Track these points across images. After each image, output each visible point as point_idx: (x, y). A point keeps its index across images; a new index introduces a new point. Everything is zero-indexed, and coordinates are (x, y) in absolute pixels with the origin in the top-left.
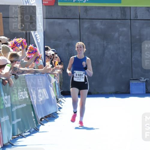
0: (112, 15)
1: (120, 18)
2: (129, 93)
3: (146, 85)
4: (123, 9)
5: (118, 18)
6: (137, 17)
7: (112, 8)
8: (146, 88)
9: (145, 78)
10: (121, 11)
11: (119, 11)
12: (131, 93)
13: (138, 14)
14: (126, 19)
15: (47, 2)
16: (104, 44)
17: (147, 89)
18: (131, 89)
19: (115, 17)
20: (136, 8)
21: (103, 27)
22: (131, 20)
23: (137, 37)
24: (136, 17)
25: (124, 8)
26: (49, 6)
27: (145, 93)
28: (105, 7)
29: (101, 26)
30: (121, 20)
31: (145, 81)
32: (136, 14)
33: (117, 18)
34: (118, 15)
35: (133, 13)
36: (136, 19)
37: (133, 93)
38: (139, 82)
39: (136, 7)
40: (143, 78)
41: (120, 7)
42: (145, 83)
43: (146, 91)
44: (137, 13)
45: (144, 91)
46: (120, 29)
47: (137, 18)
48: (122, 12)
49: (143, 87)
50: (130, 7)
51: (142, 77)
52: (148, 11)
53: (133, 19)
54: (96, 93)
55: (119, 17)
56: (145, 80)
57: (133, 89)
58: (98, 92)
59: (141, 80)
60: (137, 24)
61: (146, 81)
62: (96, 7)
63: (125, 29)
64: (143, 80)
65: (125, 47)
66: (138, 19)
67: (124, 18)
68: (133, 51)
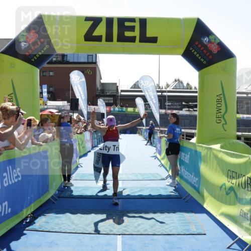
11: (125, 114)
19: (124, 116)
26: (109, 113)
28: (121, 113)
35: (128, 115)
52: (131, 115)
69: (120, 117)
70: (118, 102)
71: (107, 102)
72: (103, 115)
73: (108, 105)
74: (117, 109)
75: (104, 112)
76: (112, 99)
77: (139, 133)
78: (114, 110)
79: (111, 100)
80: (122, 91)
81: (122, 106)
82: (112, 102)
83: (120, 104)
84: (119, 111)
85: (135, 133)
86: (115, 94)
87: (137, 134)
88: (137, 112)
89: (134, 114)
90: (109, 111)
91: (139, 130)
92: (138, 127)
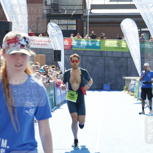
2: (103, 89)
4: (101, 52)
7: (96, 51)
8: (111, 87)
11: (99, 53)
14: (102, 56)
15: (67, 48)
16: (92, 67)
19: (97, 55)
20: (107, 51)
21: (92, 59)
22: (104, 57)
23: (107, 64)
24: (107, 55)
26: (69, 50)
27: (110, 89)
28: (93, 51)
32: (107, 54)
35: (105, 54)
36: (107, 56)
37: (105, 89)
38: (107, 84)
41: (100, 51)
46: (100, 61)
49: (109, 87)
50: (104, 51)
52: (112, 53)
55: (99, 56)
57: (105, 87)
60: (107, 59)
61: (111, 84)
63: (102, 61)
65: (102, 69)
68: (105, 70)
69: (90, 58)
70: (87, 28)
71: (65, 28)
72: (57, 54)
73: (66, 34)
74: (84, 42)
75: (59, 49)
76: (74, 22)
77: (127, 89)
78: (79, 44)
79: (72, 25)
80: (94, 7)
81: (93, 37)
82: (74, 28)
83: (90, 33)
84: (88, 46)
85: (121, 89)
86: (80, 12)
87: (124, 90)
88: (123, 48)
89: (118, 52)
90: (69, 47)
91: (127, 83)
92: (126, 78)
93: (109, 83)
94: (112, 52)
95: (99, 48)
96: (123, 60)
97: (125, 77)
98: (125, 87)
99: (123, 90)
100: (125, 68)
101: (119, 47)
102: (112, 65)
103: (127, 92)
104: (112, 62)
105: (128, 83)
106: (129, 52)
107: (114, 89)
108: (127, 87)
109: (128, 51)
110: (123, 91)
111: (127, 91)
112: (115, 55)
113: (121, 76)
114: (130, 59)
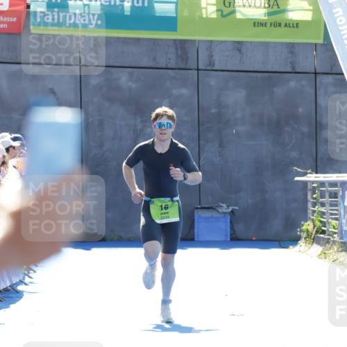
0: (155, 59)
1: (173, 66)
2: (192, 239)
3: (231, 222)
4: (182, 45)
5: (170, 67)
6: (214, 62)
7: (155, 42)
8: (232, 228)
9: (228, 206)
10: (177, 49)
11: (172, 50)
12: (196, 239)
13: (216, 58)
14: (187, 67)
15: (5, 26)
16: (136, 126)
17: (234, 231)
18: (196, 230)
20: (211, 44)
21: (133, 86)
22: (198, 70)
23: (213, 111)
24: (211, 63)
25: (183, 42)
27: (229, 239)
28: (138, 40)
29: (130, 84)
30: (176, 71)
31: (229, 213)
33: (166, 65)
34: (170, 59)
36: (211, 68)
37: (201, 239)
38: (215, 214)
39: (211, 41)
40: (224, 205)
41: (175, 40)
42: (228, 217)
43: (231, 235)
44: (212, 56)
45: (227, 236)
46: (175, 92)
47: (214, 65)
48: (179, 53)
49: (224, 226)
50: (198, 41)
51: (223, 203)
52: (239, 50)
53: (205, 68)
54: (116, 238)
55: (172, 64)
56: (230, 209)
57: (201, 229)
58: (121, 237)
59: (220, 210)
60: (213, 81)
61: (232, 211)
62: (118, 38)
63: (184, 91)
64: (224, 211)
65: (184, 133)
66: (216, 68)
67: (183, 66)
68: (202, 142)
69: (123, 79)
87: (302, 243)
88: (296, 25)
89: (266, 45)
90: (15, 19)
91: (314, 205)
92: (312, 177)
93: (225, 208)
94: (239, 46)
95: (169, 23)
96: (292, 84)
97: (305, 174)
98: (308, 226)
99: (295, 240)
100: (305, 129)
101: (276, 18)
102: (239, 115)
103: (317, 249)
104: (236, 97)
105: (323, 205)
106: (328, 46)
107: (251, 240)
108: (318, 224)
109: (321, 41)
110: (297, 248)
111: (315, 245)
112: (255, 61)
113: (283, 169)
114: (330, 79)
